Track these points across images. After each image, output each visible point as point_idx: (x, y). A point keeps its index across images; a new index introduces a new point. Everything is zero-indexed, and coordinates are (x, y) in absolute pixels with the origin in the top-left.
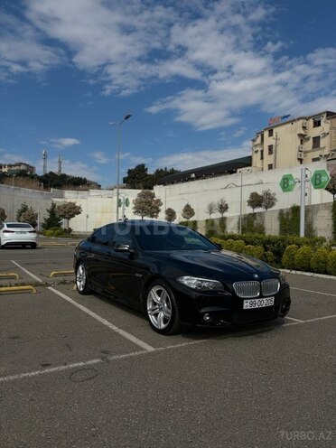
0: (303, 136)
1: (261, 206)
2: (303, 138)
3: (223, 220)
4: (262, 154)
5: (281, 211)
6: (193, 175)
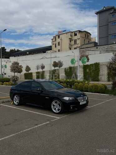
0: (71, 39)
1: (57, 67)
2: (71, 40)
3: (43, 72)
4: (56, 45)
5: (65, 69)
6: (28, 53)
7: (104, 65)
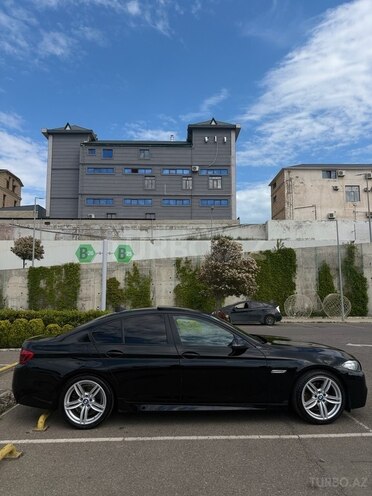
7: (92, 270)
